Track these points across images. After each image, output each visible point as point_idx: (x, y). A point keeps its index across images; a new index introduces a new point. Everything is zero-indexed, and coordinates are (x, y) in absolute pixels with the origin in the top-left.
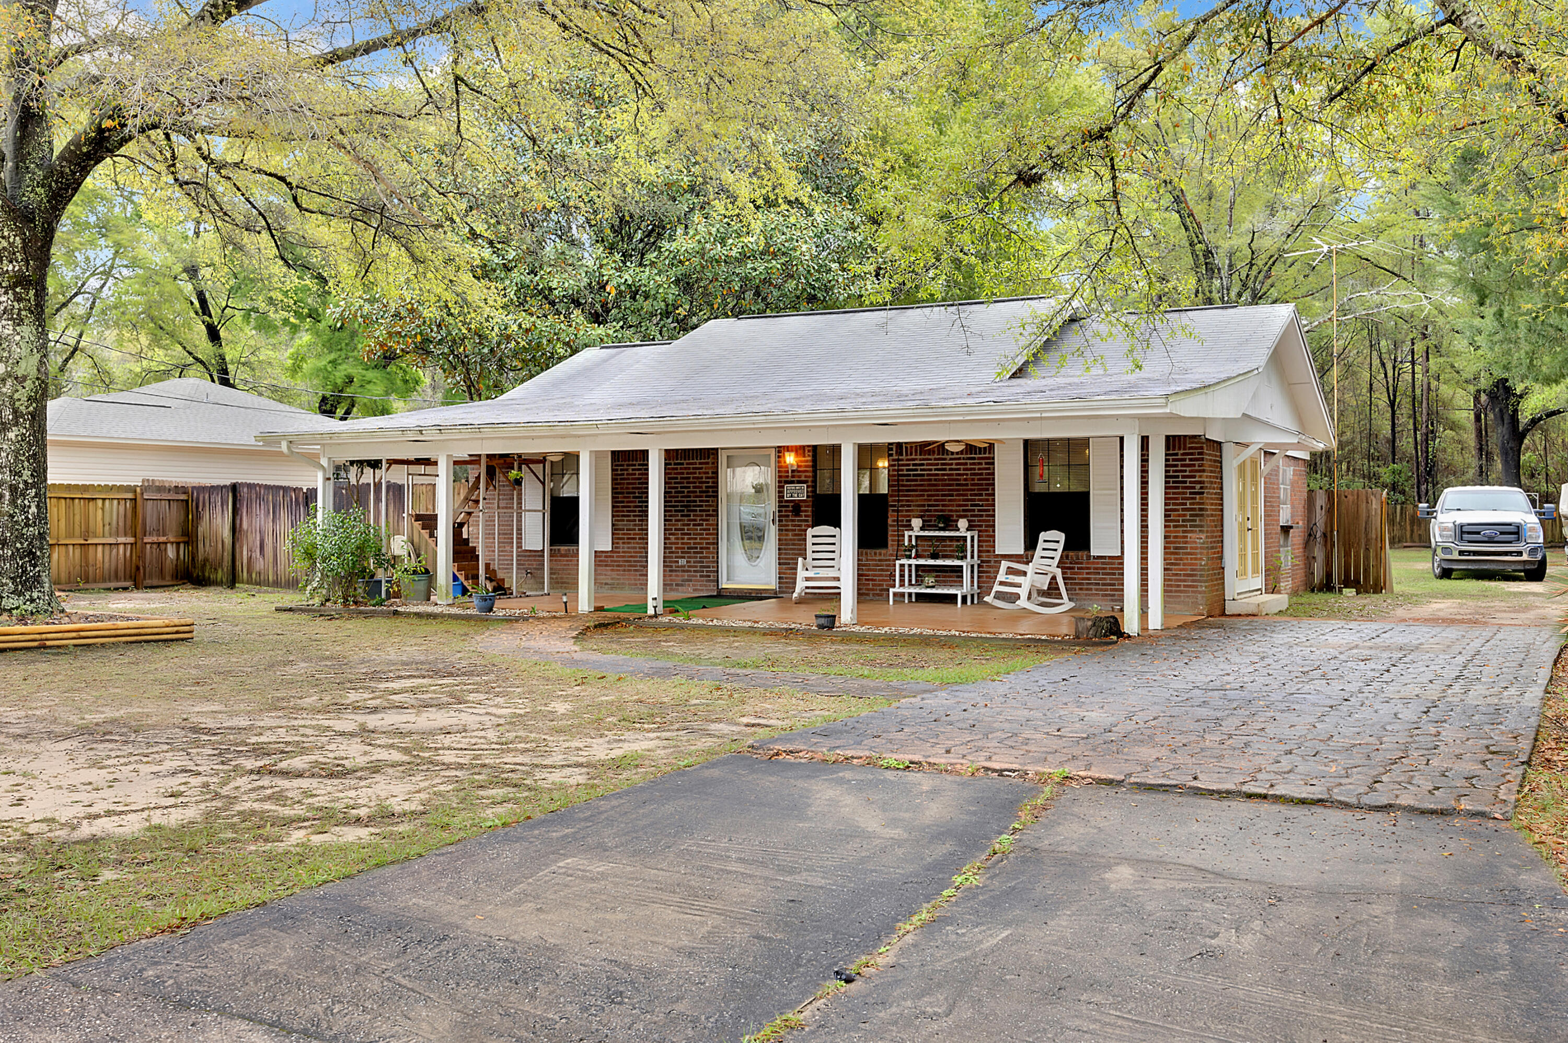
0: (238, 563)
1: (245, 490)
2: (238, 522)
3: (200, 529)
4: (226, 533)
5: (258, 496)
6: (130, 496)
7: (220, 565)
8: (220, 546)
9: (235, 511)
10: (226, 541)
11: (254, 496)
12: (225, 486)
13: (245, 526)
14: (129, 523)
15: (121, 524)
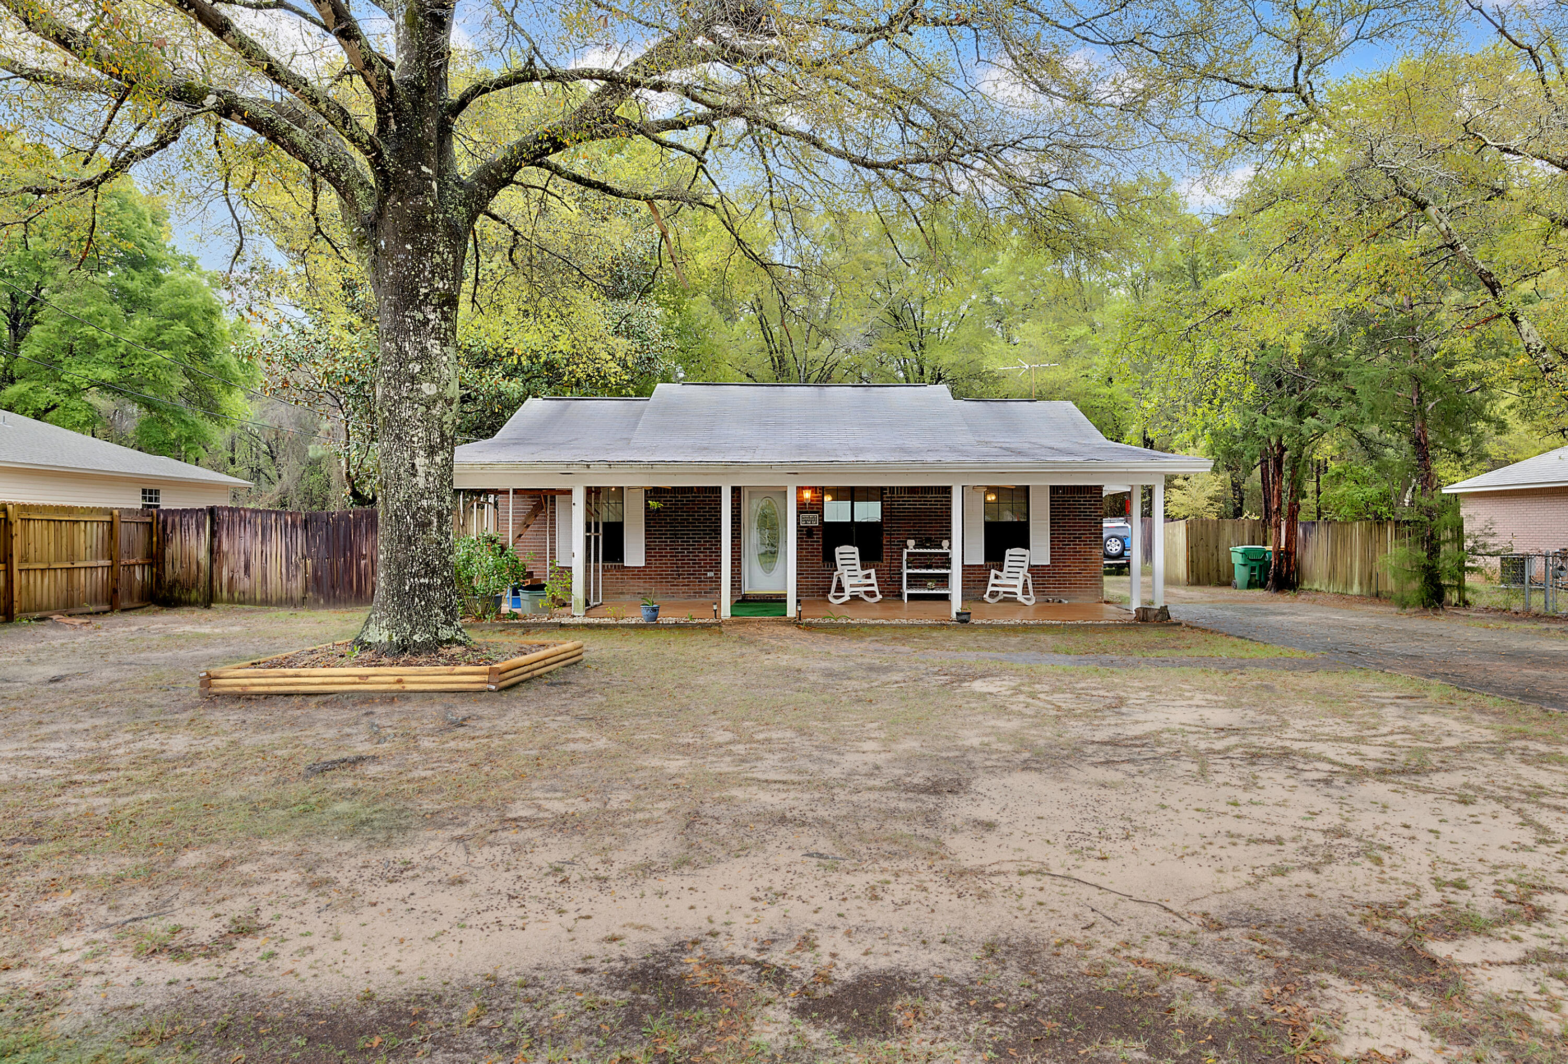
0: (216, 584)
1: (225, 513)
2: (216, 544)
3: (169, 552)
4: (203, 555)
5: (242, 519)
6: (108, 518)
7: (195, 585)
8: (194, 567)
9: (213, 534)
10: (203, 563)
11: (237, 520)
12: (201, 510)
13: (225, 546)
14: (106, 545)
15: (100, 547)
